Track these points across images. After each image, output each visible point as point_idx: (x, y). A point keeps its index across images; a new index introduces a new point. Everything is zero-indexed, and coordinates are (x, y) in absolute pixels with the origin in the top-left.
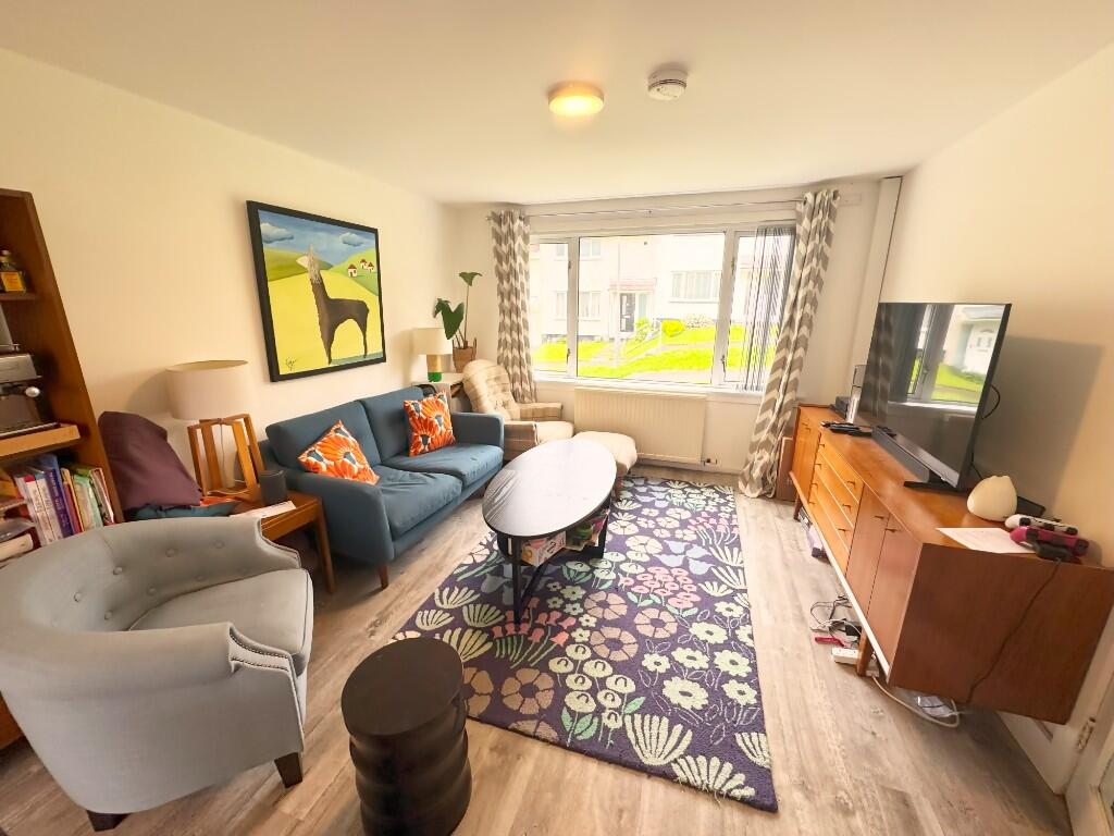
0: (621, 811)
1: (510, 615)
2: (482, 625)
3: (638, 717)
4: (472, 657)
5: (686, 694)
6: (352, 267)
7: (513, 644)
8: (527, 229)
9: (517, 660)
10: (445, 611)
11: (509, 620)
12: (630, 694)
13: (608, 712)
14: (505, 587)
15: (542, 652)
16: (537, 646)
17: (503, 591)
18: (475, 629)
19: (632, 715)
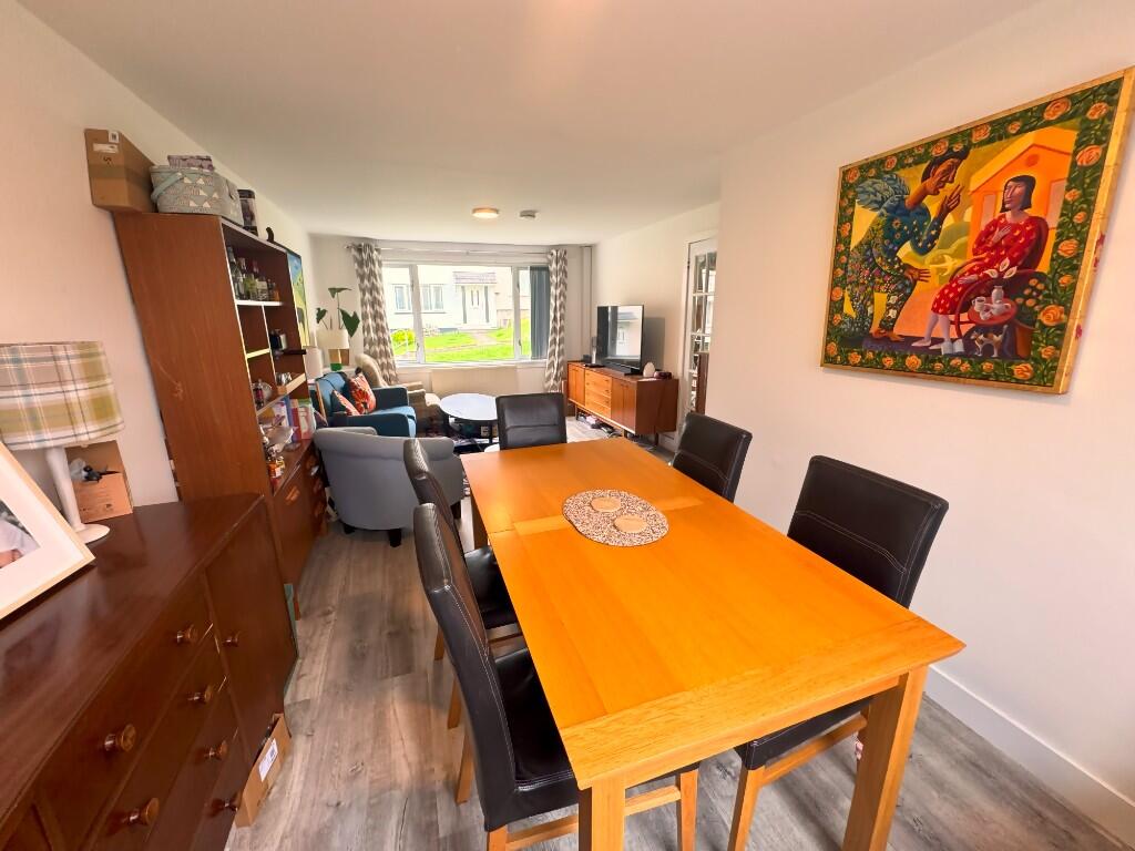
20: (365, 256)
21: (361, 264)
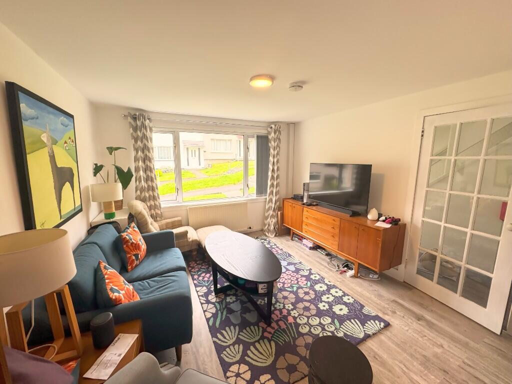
0: (375, 357)
1: (262, 324)
2: (257, 338)
3: (342, 326)
4: (274, 353)
5: (340, 310)
6: (66, 142)
7: (279, 335)
8: (151, 125)
9: (290, 339)
10: (233, 344)
11: (265, 327)
12: (332, 321)
13: (335, 332)
14: (244, 315)
15: (293, 330)
16: (287, 328)
17: (245, 318)
18: (258, 341)
19: (340, 327)
20: (139, 123)
21: (135, 129)
